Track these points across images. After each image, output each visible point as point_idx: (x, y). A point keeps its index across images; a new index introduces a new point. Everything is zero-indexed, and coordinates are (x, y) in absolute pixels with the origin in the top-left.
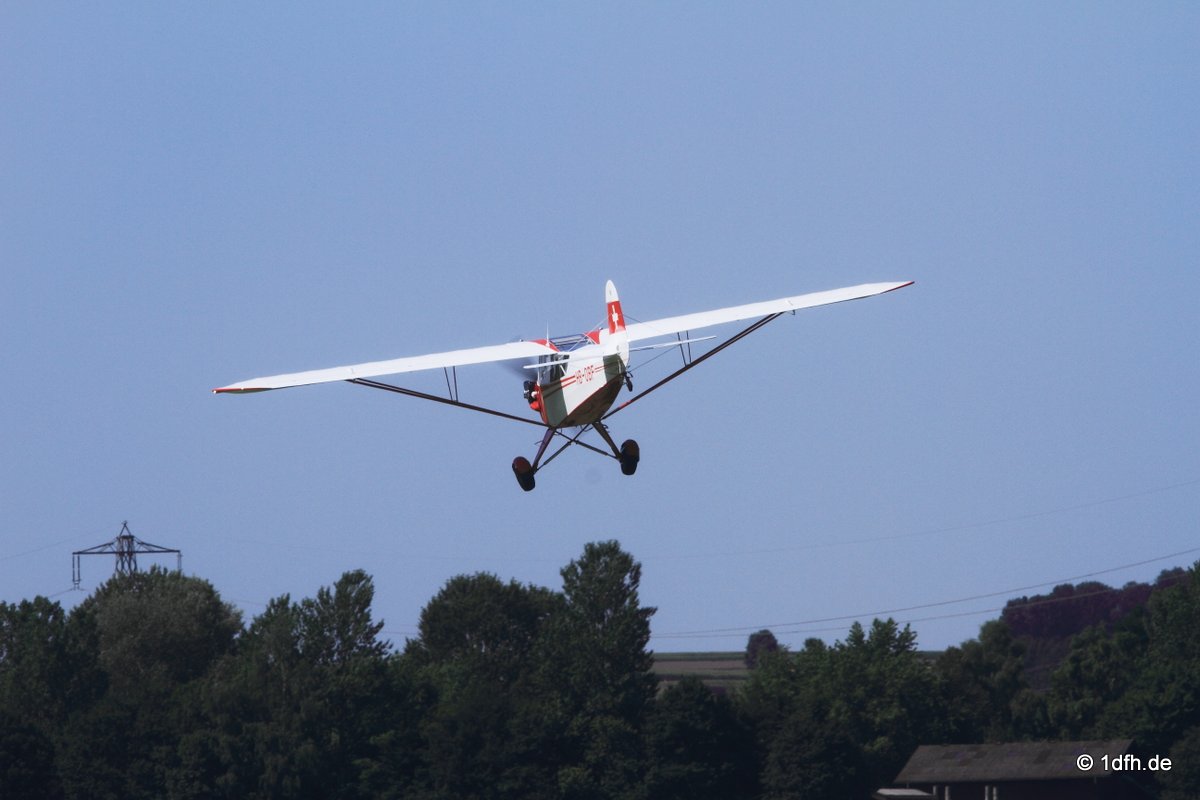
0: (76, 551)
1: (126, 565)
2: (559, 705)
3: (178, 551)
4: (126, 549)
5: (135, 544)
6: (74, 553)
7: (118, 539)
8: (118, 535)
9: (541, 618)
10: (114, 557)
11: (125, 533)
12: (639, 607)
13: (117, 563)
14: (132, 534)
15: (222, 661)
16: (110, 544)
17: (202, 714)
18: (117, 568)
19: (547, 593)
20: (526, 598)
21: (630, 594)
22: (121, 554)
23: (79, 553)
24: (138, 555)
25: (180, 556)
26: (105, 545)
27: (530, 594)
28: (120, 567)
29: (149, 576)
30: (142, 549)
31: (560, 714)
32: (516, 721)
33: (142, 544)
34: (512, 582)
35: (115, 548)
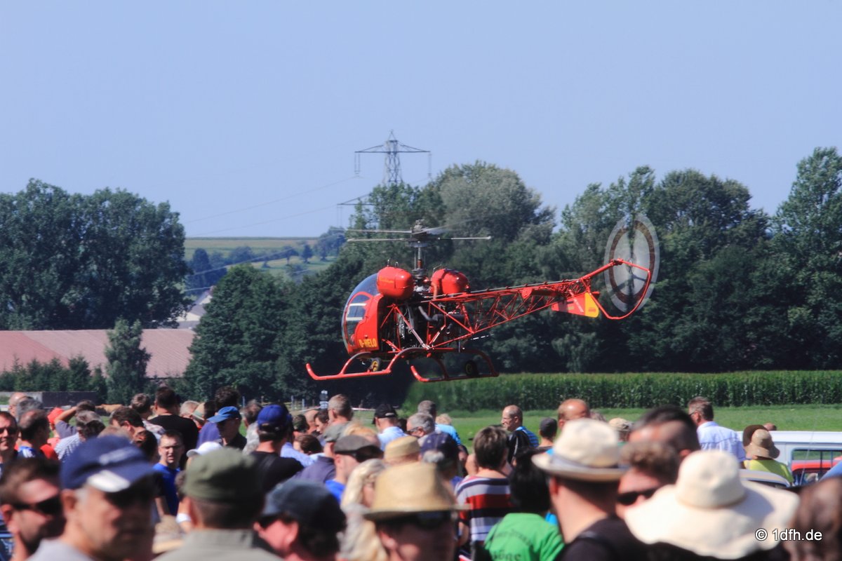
0: (358, 150)
1: (392, 161)
2: (788, 263)
3: (429, 152)
4: (392, 150)
5: (399, 146)
6: (356, 152)
7: (387, 142)
8: (387, 140)
9: (732, 202)
10: (384, 154)
11: (392, 139)
13: (386, 159)
14: (397, 139)
15: (529, 229)
16: (381, 146)
17: (530, 266)
18: (386, 164)
19: (737, 184)
22: (389, 153)
23: (360, 152)
24: (400, 154)
25: (430, 155)
26: (377, 147)
30: (404, 149)
31: (789, 269)
32: (757, 274)
33: (404, 146)
35: (385, 148)
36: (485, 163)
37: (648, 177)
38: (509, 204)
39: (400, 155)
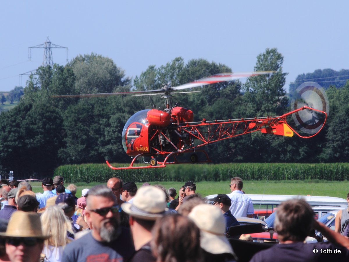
0: (30, 47)
1: (48, 52)
2: (252, 107)
3: (67, 48)
4: (48, 47)
5: (51, 45)
6: (29, 48)
7: (45, 43)
10: (44, 49)
11: (48, 41)
12: (283, 73)
13: (45, 51)
14: (50, 41)
15: (118, 89)
16: (42, 45)
17: (119, 108)
18: (44, 54)
20: (218, 68)
21: (279, 67)
22: (46, 48)
25: (68, 50)
26: (40, 45)
27: (219, 67)
28: (46, 53)
29: (90, 56)
30: (54, 46)
33: (54, 45)
34: (213, 62)
35: (44, 46)
36: (96, 54)
37: (181, 62)
38: (108, 76)
39: (52, 49)
